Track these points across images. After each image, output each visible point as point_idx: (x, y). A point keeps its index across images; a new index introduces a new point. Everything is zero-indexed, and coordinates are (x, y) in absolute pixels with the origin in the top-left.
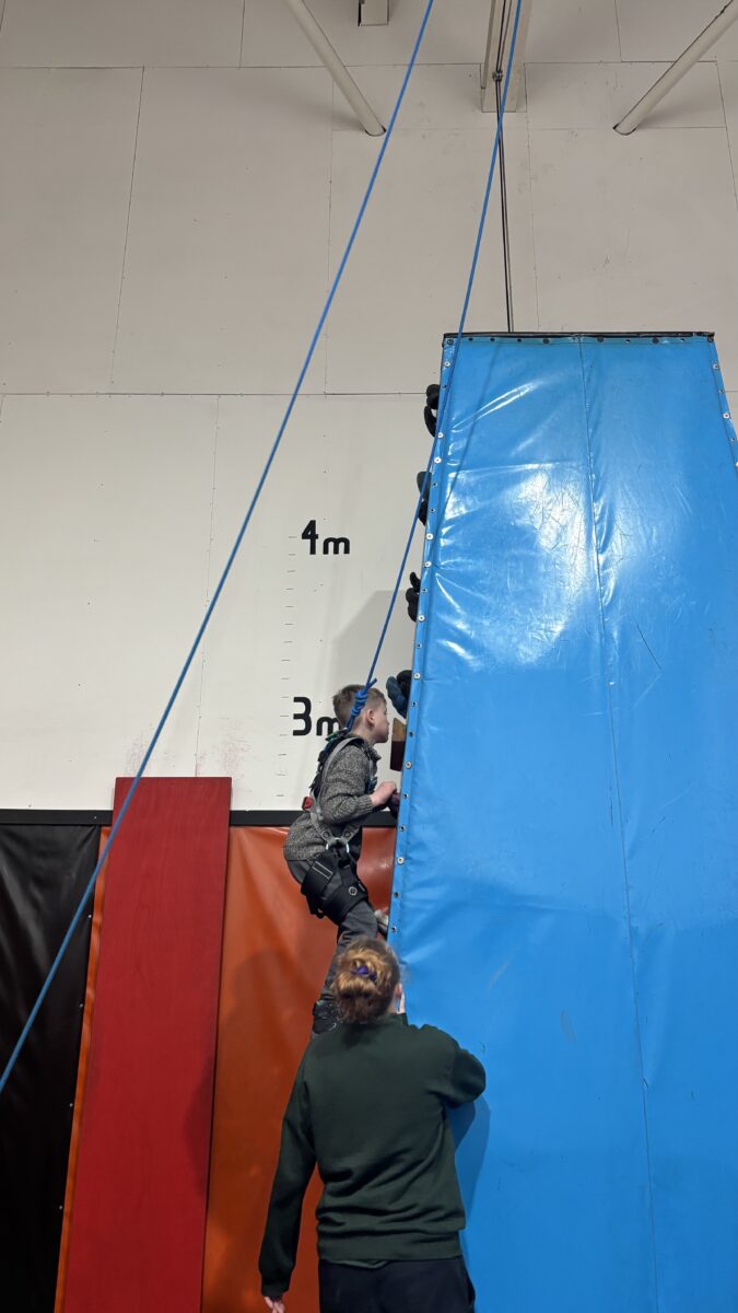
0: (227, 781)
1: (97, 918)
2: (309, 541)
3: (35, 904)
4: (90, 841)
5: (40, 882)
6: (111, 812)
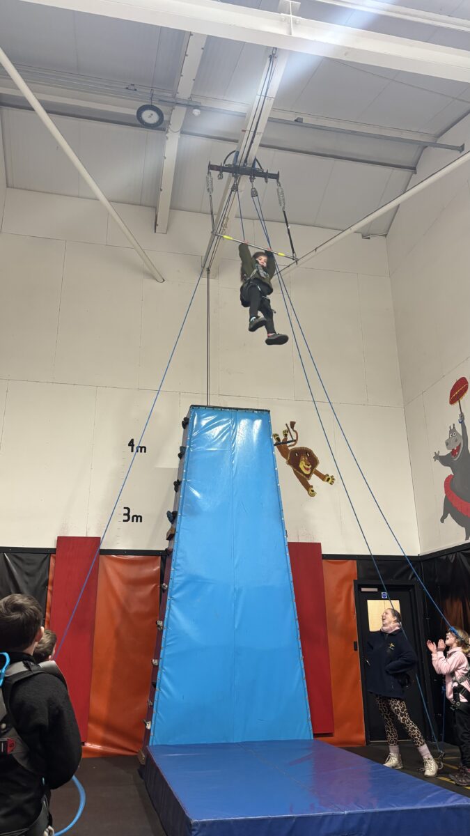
0: (99, 539)
1: (50, 588)
2: (130, 447)
3: (27, 583)
4: (47, 559)
5: (27, 574)
6: (55, 549)
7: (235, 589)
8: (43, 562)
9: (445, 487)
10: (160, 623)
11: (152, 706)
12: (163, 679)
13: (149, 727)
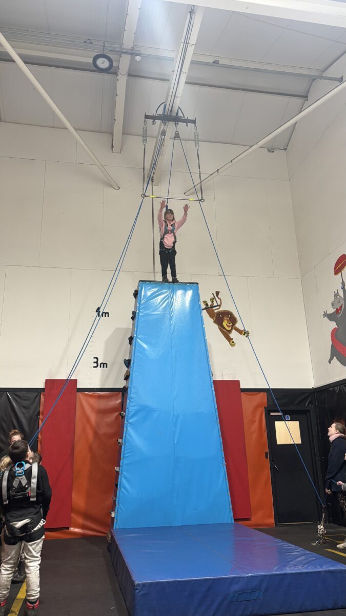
0: (76, 380)
1: (41, 417)
2: (97, 313)
3: (24, 414)
4: (39, 396)
5: (24, 407)
6: (44, 389)
7: (174, 415)
8: (35, 398)
9: (331, 337)
10: (120, 441)
11: (115, 501)
12: (123, 481)
13: (113, 515)
